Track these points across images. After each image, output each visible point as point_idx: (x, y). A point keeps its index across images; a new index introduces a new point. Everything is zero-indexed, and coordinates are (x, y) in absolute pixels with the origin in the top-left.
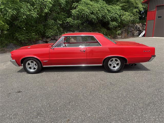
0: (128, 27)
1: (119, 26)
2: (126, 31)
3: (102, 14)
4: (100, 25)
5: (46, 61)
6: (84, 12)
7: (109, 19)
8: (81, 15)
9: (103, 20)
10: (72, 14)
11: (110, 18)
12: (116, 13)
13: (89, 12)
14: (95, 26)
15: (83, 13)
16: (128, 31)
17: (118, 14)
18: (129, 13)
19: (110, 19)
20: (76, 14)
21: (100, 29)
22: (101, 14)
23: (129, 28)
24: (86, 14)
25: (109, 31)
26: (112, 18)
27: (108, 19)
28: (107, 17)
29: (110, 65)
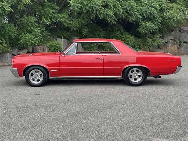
0: (180, 32)
1: (160, 31)
2: (175, 41)
3: (125, 7)
4: (121, 28)
5: (55, 70)
6: (92, 5)
7: (139, 16)
8: (86, 9)
9: (127, 18)
10: (70, 6)
11: (140, 14)
12: (152, 6)
13: (100, 4)
14: (111, 30)
15: (89, 6)
16: (179, 40)
17: (155, 8)
18: (179, 7)
19: (141, 17)
20: (78, 8)
21: (121, 35)
22: (123, 8)
23: (183, 34)
24: (96, 8)
25: (138, 40)
26: (144, 15)
27: (136, 16)
28: (135, 14)
29: (131, 77)
